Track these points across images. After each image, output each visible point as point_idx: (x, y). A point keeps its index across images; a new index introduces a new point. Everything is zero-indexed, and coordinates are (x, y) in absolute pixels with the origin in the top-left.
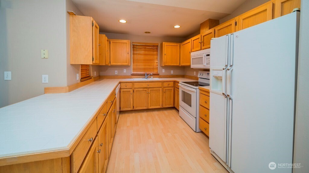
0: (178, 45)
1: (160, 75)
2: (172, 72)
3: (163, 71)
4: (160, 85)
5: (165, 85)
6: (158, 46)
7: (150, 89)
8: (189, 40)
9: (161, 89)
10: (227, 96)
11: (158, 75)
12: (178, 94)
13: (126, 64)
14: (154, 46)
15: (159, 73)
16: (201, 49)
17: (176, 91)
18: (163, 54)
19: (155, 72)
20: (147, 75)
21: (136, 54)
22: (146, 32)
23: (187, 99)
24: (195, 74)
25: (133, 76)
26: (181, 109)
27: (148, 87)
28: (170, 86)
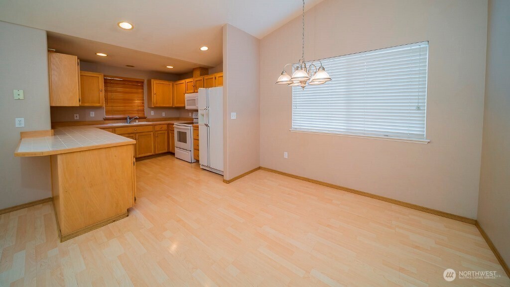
0: (171, 84)
1: (148, 118)
2: (164, 114)
3: (152, 113)
4: (151, 128)
5: (157, 128)
6: (143, 82)
7: (137, 135)
8: (183, 81)
9: (152, 133)
10: (207, 125)
11: (145, 118)
12: (173, 137)
13: (98, 105)
14: (138, 82)
15: (146, 116)
16: (194, 92)
17: (170, 134)
18: (153, 94)
19: (141, 115)
20: (130, 119)
21: (111, 92)
22: (127, 66)
23: (183, 137)
24: (190, 116)
25: (107, 122)
26: (177, 151)
27: (135, 132)
28: (163, 129)
